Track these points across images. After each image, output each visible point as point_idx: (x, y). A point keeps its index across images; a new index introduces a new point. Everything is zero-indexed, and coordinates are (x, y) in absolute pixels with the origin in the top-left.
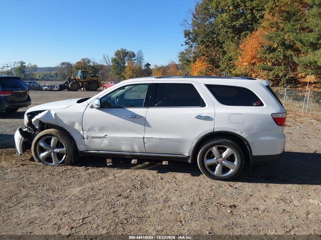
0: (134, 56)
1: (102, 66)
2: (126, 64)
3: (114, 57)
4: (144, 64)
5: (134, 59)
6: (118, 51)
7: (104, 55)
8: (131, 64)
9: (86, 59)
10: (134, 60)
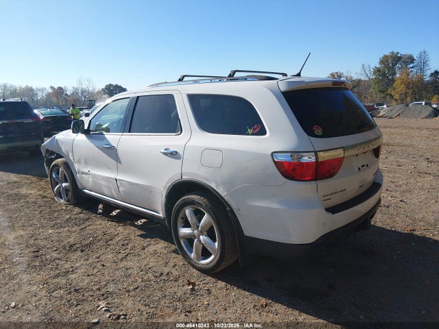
0: (412, 62)
1: (359, 81)
2: (398, 75)
3: (378, 66)
4: (428, 73)
5: (411, 65)
6: (386, 57)
7: (363, 65)
8: (405, 75)
9: (337, 73)
10: (412, 67)
